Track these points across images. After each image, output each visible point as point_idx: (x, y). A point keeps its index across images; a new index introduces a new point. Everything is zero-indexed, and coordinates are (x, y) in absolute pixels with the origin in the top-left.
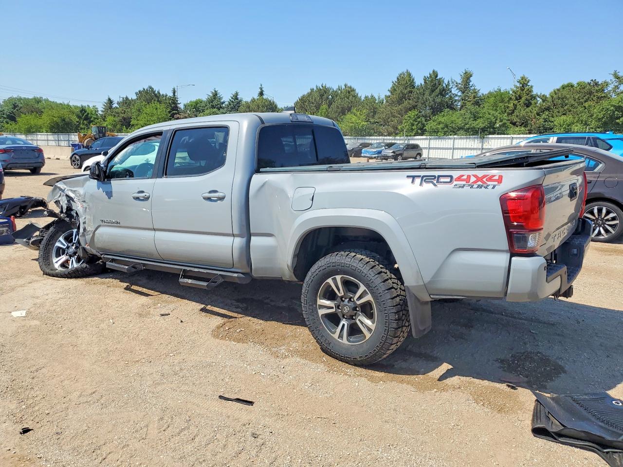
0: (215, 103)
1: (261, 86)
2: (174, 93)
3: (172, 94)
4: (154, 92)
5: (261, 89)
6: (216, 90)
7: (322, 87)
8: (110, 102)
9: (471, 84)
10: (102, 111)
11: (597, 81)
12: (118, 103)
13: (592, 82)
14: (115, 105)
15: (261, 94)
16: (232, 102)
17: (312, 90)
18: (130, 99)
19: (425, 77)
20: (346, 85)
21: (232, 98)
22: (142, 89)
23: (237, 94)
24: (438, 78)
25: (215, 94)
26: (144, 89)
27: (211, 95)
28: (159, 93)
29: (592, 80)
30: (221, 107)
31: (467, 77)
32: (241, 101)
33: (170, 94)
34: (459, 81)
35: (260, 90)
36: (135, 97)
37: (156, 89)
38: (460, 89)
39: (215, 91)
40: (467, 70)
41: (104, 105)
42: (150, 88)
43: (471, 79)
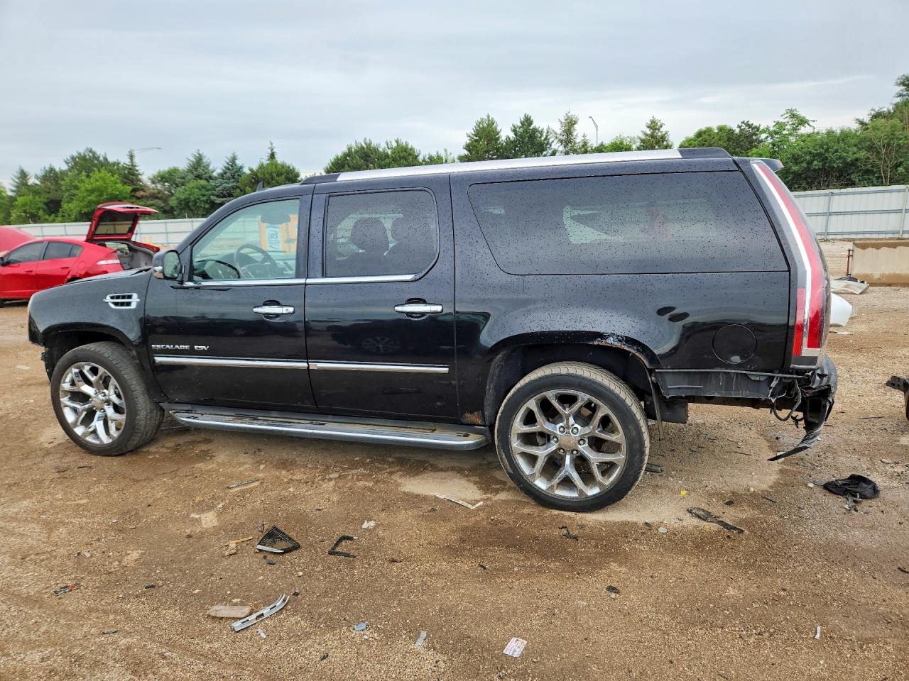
0: (200, 171)
1: (271, 144)
2: (131, 157)
3: (129, 160)
4: (97, 159)
5: (271, 149)
6: (201, 153)
7: (366, 144)
8: (23, 175)
9: (575, 134)
10: (13, 191)
11: (750, 123)
12: (37, 177)
13: (743, 125)
14: (32, 181)
15: (272, 156)
16: (229, 169)
17: (350, 149)
18: (57, 170)
19: (514, 126)
20: (397, 142)
21: (228, 164)
22: (75, 154)
23: (234, 159)
24: (532, 126)
25: (199, 160)
26: (80, 154)
27: (194, 160)
28: (106, 159)
29: (743, 122)
30: (211, 178)
31: (570, 124)
32: (241, 167)
33: (124, 160)
34: (559, 132)
35: (270, 152)
36: (65, 167)
37: (100, 152)
38: (561, 141)
39: (200, 155)
40: (570, 115)
41: (13, 180)
42: (91, 151)
43: (576, 126)
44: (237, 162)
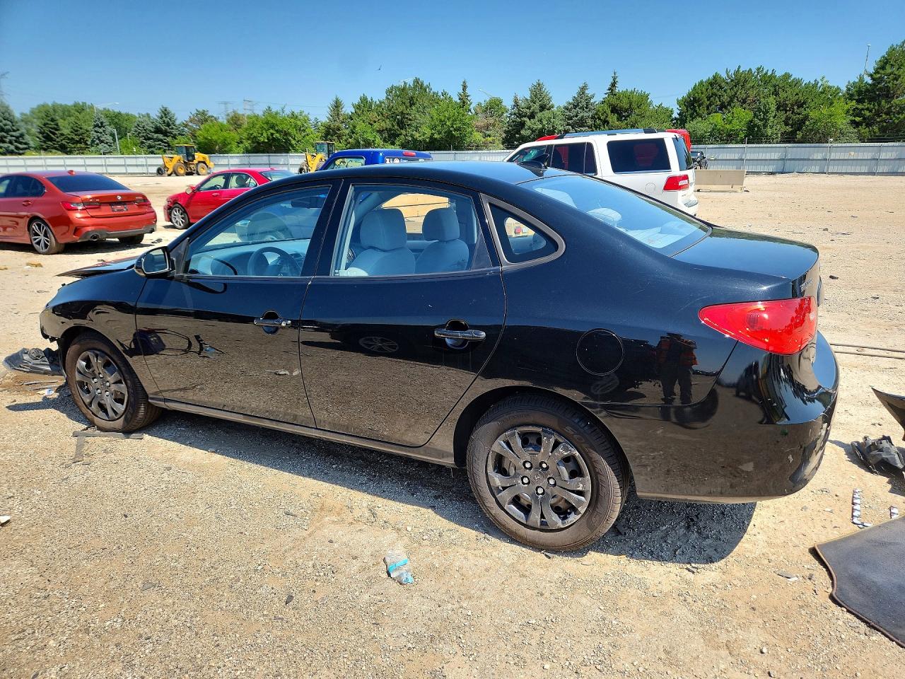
2: (465, 87)
3: (461, 91)
5: (615, 79)
8: (337, 105)
12: (352, 106)
14: (346, 109)
15: (613, 85)
16: (579, 98)
37: (425, 82)
39: (539, 85)
44: (587, 92)
